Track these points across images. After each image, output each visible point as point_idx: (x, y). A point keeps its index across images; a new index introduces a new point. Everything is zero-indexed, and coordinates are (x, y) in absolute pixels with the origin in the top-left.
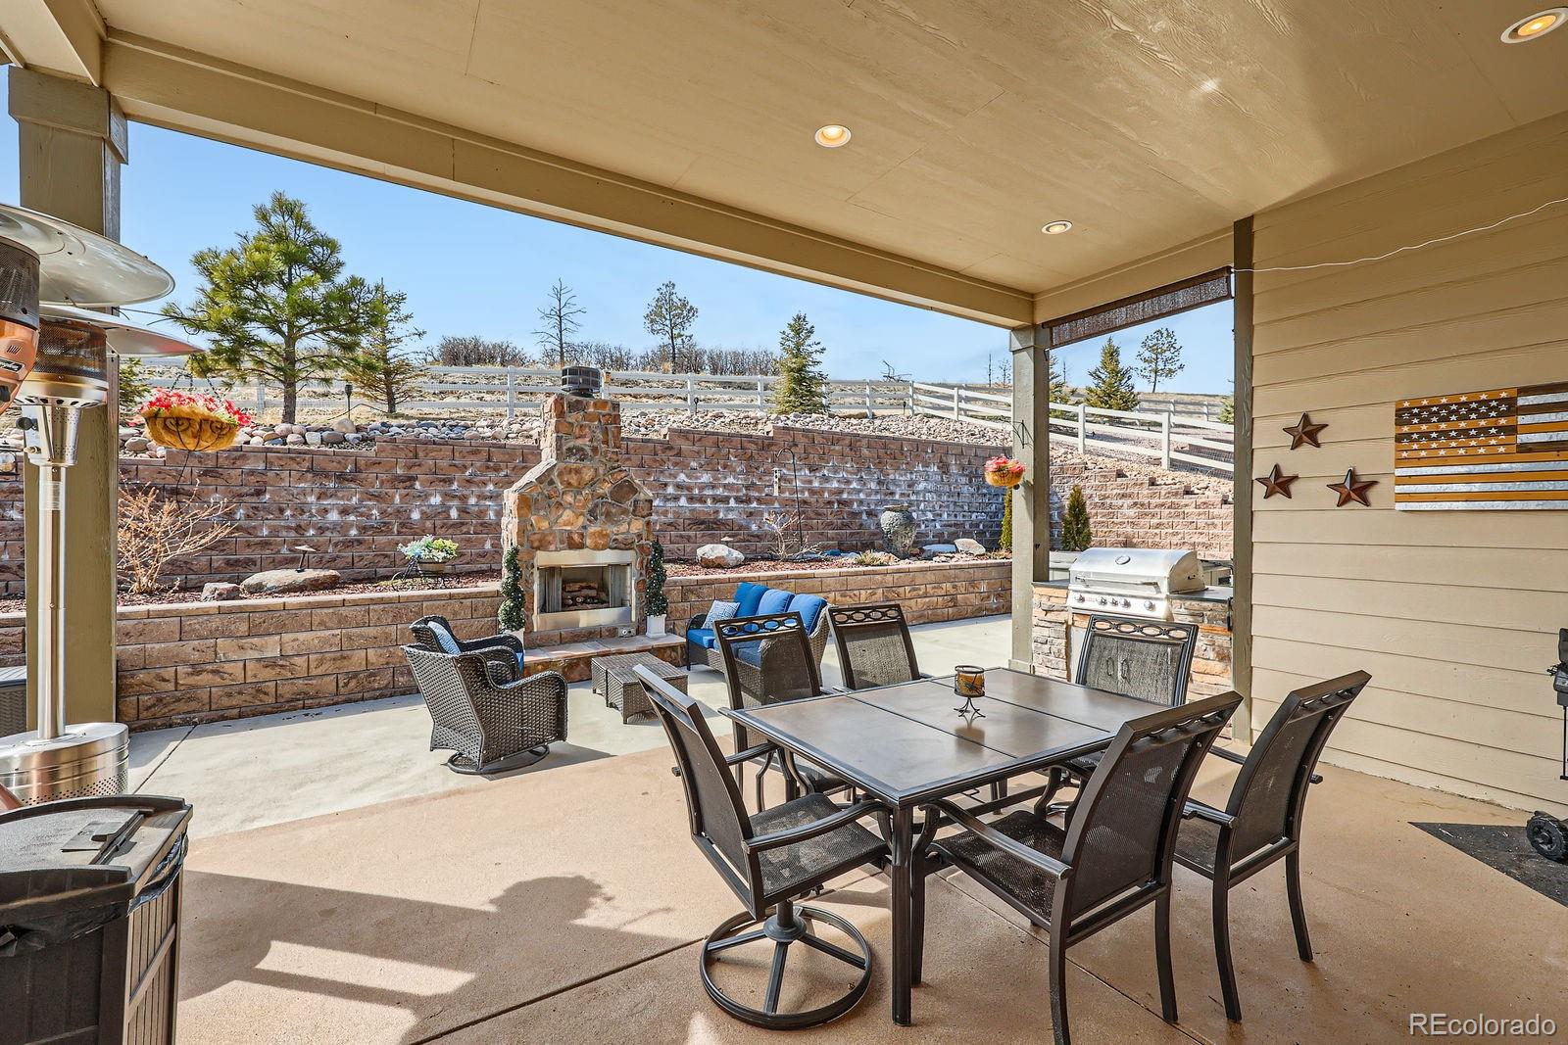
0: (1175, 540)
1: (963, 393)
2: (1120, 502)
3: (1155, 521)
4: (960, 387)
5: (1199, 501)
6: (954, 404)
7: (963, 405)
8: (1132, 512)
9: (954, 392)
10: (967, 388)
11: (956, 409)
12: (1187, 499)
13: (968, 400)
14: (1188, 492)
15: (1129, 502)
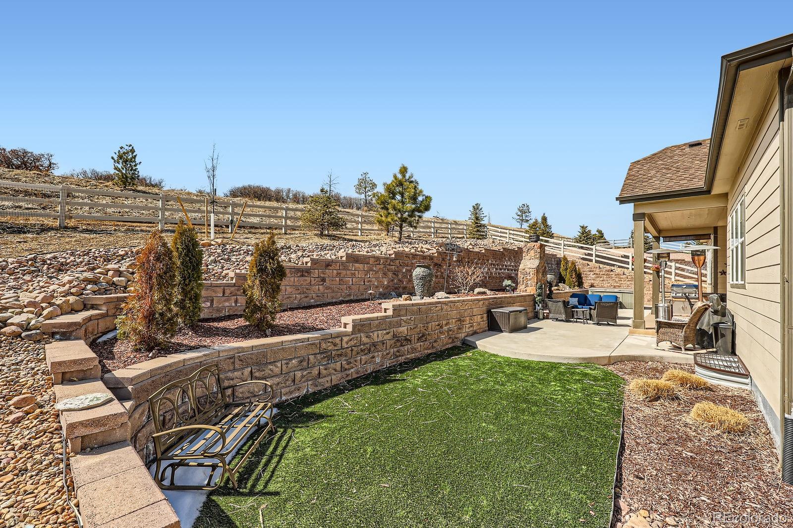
0: (609, 285)
1: (511, 232)
2: (589, 273)
3: (602, 279)
4: (509, 230)
5: (616, 273)
6: (507, 236)
7: (512, 236)
8: (593, 276)
9: (507, 231)
10: (513, 230)
11: (508, 238)
12: (612, 273)
13: (513, 234)
14: (612, 271)
15: (592, 273)
